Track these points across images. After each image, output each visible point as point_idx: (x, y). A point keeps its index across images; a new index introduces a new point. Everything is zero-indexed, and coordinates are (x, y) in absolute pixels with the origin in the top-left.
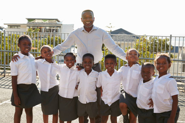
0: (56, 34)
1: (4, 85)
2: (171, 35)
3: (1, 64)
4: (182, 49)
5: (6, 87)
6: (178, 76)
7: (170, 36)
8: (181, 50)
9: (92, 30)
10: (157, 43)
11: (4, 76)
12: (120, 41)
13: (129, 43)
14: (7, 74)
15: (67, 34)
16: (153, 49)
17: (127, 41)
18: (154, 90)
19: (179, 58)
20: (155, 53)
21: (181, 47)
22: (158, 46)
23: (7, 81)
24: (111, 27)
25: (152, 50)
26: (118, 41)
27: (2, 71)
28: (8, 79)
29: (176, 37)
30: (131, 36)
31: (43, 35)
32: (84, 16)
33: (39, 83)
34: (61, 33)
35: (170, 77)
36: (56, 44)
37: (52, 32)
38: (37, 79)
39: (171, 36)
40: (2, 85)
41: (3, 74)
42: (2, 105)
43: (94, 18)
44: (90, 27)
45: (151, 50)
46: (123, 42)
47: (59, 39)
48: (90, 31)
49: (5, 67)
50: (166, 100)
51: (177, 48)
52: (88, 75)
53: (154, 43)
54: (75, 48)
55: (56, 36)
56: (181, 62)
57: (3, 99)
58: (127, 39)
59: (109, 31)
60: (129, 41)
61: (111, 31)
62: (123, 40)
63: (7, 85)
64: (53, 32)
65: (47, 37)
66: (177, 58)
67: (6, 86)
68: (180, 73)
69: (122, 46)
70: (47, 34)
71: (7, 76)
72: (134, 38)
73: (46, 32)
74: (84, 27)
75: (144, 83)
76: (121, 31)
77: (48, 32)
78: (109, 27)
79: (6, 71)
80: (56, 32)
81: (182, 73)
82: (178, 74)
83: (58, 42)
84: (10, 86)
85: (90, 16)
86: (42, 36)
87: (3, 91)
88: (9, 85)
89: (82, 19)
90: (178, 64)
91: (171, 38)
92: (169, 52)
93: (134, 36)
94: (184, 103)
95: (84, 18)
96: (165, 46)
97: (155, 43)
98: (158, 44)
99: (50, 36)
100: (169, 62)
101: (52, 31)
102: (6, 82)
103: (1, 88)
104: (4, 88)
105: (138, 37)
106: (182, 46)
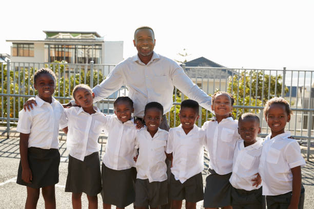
0: (95, 66)
1: (7, 152)
2: (285, 68)
3: (2, 118)
4: (303, 90)
5: (10, 156)
6: (297, 135)
7: (283, 69)
8: (301, 91)
9: (152, 60)
10: (262, 81)
11: (8, 137)
12: (200, 78)
13: (215, 81)
14: (12, 134)
15: (108, 66)
16: (255, 91)
17: (212, 78)
18: (262, 159)
19: (298, 105)
20: (259, 97)
21: (301, 88)
22: (263, 86)
23: (13, 145)
24: (186, 54)
25: (254, 93)
26: (198, 78)
27: (4, 128)
28: (14, 141)
29: (292, 71)
30: (219, 69)
31: (73, 69)
32: (139, 37)
33: (66, 149)
34: (104, 66)
35: (290, 138)
36: (94, 83)
37: (87, 64)
38: (64, 142)
39: (285, 70)
40: (5, 152)
41: (6, 134)
42: (4, 187)
43: (155, 40)
44: (149, 55)
45: (252, 93)
46: (205, 80)
47: (100, 75)
48: (149, 63)
49: (8, 123)
50: (282, 174)
51: (294, 89)
52: (153, 137)
53: (257, 81)
54: (126, 90)
55: (94, 70)
56: (302, 112)
57: (6, 176)
58: (212, 75)
59: (183, 62)
60: (216, 78)
61: (186, 61)
62: (205, 77)
63: (13, 153)
64: (89, 62)
65: (79, 71)
66: (295, 105)
67: (11, 153)
68: (299, 131)
69: (204, 86)
70: (80, 67)
71: (12, 137)
72: (223, 72)
73: (77, 64)
74: (139, 55)
75: (245, 146)
76: (202, 61)
77: (81, 63)
78: (183, 56)
79: (10, 128)
80: (94, 63)
81: (303, 130)
82: (297, 132)
83: (98, 80)
84: (18, 154)
85: (149, 38)
86: (71, 70)
87: (6, 163)
88: (15, 152)
89: (134, 41)
90: (296, 115)
91: (284, 73)
92: (281, 96)
93: (225, 70)
94: (306, 179)
95: (138, 41)
96: (274, 87)
97: (259, 81)
98: (263, 83)
99: (84, 69)
100: (288, 112)
101: (87, 61)
102: (10, 147)
103: (2, 158)
104: (7, 157)
105: (230, 70)
106: (303, 85)
